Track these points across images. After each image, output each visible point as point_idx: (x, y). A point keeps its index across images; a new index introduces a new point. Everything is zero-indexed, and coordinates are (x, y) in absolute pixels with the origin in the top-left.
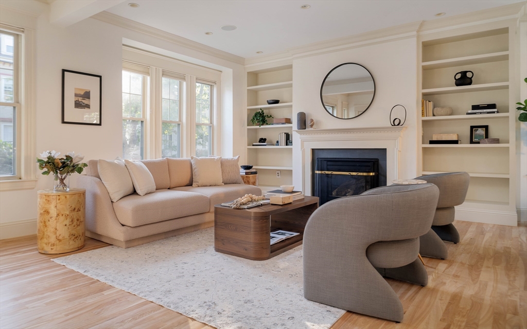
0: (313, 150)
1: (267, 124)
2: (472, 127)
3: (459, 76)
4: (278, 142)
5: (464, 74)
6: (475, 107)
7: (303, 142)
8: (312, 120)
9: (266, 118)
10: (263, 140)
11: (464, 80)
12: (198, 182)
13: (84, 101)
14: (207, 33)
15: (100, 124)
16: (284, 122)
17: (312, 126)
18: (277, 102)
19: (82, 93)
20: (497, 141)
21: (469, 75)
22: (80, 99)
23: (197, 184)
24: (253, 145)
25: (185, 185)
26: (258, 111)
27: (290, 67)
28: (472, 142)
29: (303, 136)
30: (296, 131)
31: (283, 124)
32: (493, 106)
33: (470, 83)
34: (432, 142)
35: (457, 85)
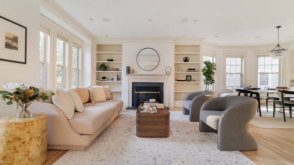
0: (133, 83)
1: (107, 70)
2: (187, 76)
3: (185, 59)
4: (112, 79)
5: (186, 58)
6: (189, 69)
7: (128, 79)
8: (133, 70)
9: (107, 68)
10: (104, 78)
11: (186, 60)
12: (96, 100)
13: (13, 44)
14: (91, 19)
15: (25, 63)
16: (117, 70)
17: (133, 73)
18: (112, 60)
19: (12, 37)
20: (195, 81)
21: (188, 59)
22: (10, 42)
23: (95, 101)
24: (99, 80)
25: (86, 102)
26: (102, 64)
27: (121, 46)
28: (187, 81)
29: (128, 77)
30: (126, 74)
31: (116, 71)
32: (194, 69)
33: (188, 62)
34: (178, 81)
35: (184, 61)
